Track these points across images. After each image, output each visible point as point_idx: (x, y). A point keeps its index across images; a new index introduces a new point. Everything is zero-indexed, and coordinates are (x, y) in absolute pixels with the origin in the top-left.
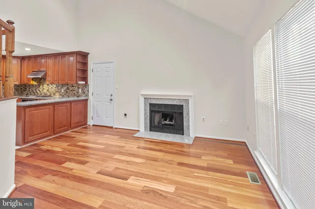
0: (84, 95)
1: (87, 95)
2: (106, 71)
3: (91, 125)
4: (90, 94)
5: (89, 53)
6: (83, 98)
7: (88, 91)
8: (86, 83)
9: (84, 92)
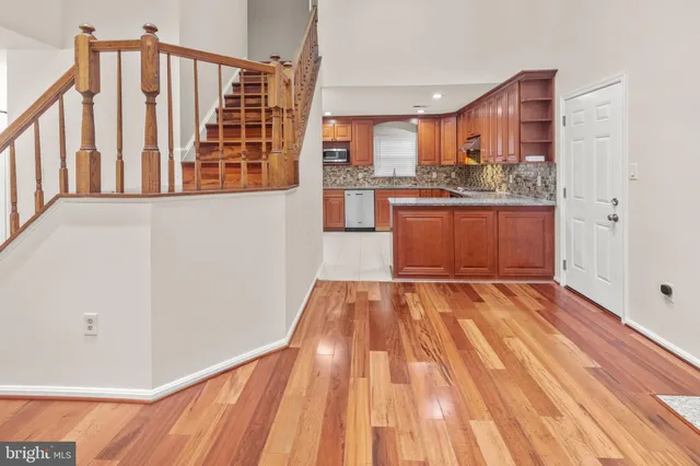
0: (547, 195)
1: (553, 196)
2: (599, 118)
3: (563, 284)
4: (560, 193)
5: (554, 72)
6: (544, 202)
7: (555, 183)
8: (550, 159)
9: (547, 186)
